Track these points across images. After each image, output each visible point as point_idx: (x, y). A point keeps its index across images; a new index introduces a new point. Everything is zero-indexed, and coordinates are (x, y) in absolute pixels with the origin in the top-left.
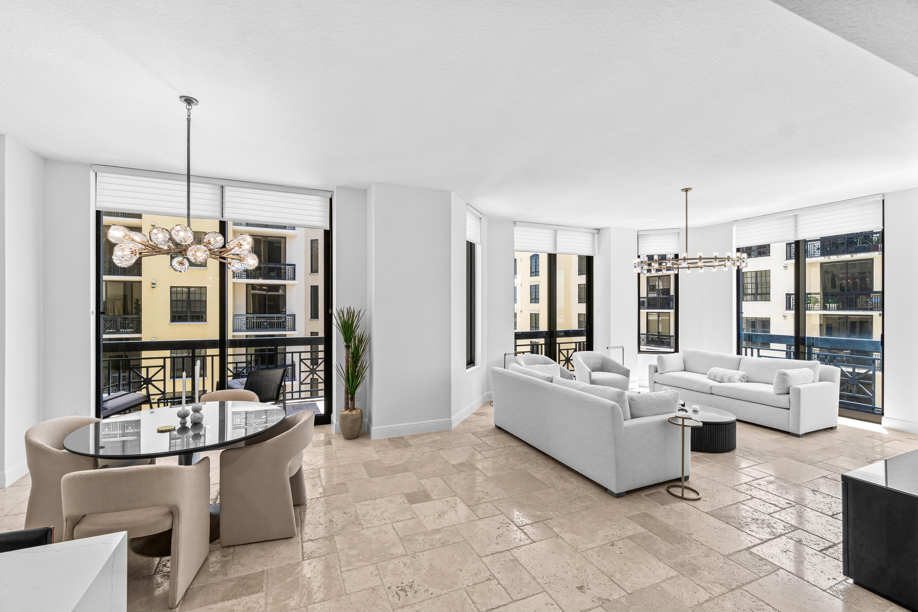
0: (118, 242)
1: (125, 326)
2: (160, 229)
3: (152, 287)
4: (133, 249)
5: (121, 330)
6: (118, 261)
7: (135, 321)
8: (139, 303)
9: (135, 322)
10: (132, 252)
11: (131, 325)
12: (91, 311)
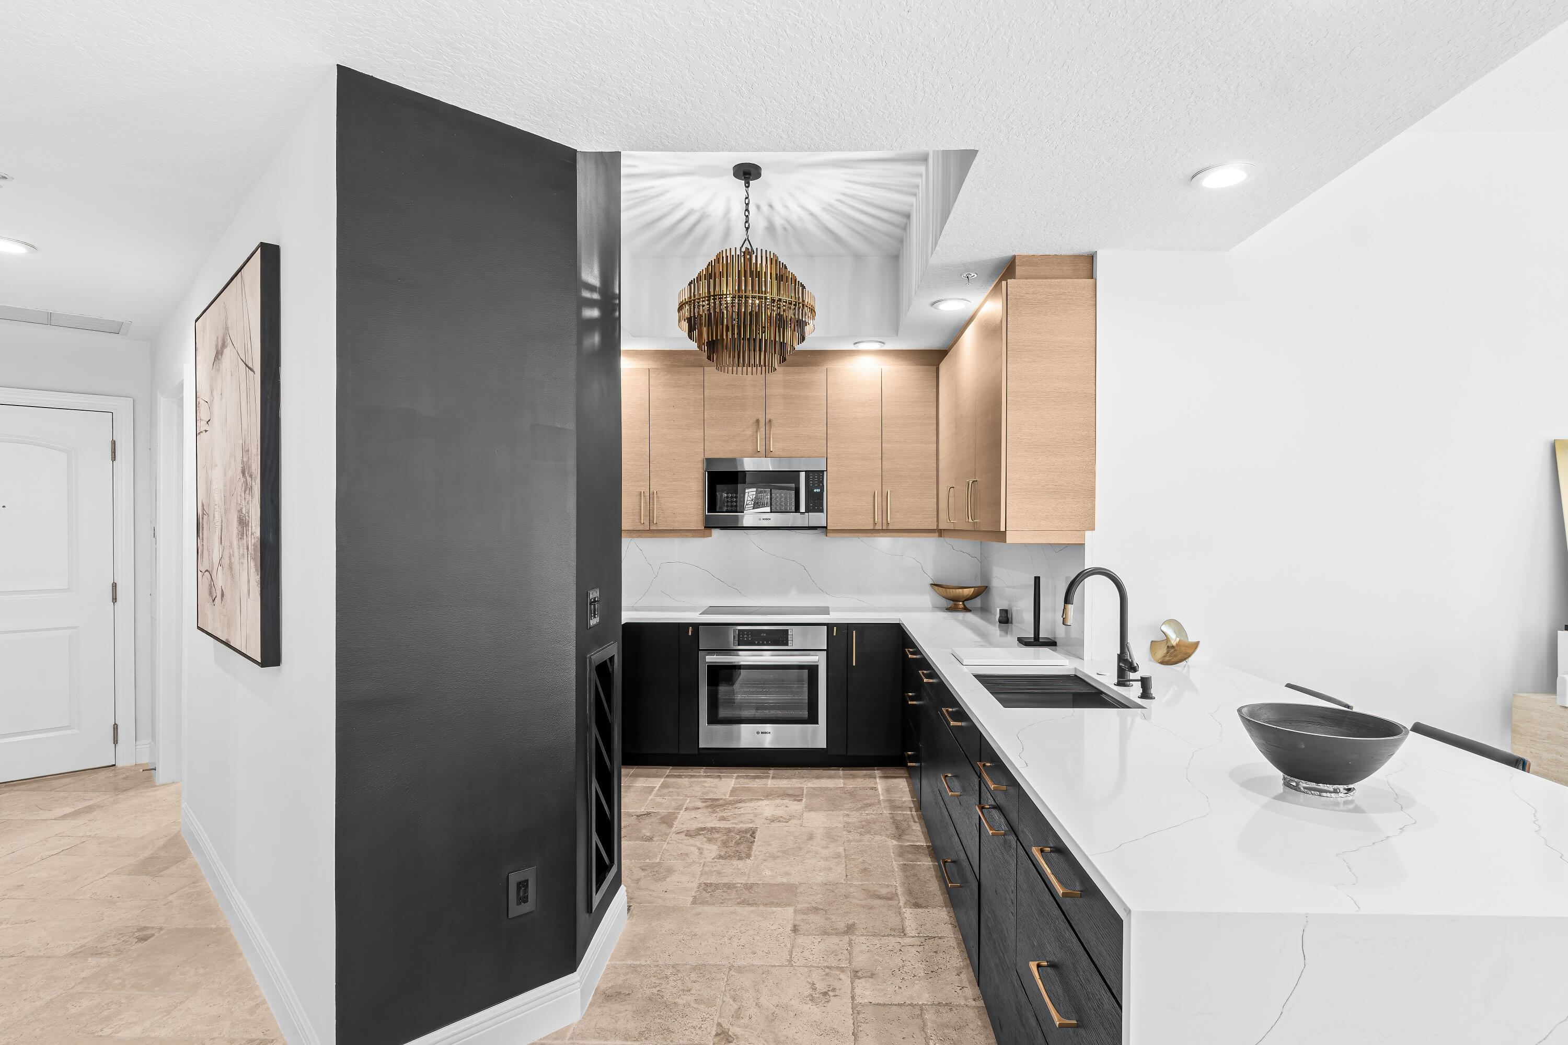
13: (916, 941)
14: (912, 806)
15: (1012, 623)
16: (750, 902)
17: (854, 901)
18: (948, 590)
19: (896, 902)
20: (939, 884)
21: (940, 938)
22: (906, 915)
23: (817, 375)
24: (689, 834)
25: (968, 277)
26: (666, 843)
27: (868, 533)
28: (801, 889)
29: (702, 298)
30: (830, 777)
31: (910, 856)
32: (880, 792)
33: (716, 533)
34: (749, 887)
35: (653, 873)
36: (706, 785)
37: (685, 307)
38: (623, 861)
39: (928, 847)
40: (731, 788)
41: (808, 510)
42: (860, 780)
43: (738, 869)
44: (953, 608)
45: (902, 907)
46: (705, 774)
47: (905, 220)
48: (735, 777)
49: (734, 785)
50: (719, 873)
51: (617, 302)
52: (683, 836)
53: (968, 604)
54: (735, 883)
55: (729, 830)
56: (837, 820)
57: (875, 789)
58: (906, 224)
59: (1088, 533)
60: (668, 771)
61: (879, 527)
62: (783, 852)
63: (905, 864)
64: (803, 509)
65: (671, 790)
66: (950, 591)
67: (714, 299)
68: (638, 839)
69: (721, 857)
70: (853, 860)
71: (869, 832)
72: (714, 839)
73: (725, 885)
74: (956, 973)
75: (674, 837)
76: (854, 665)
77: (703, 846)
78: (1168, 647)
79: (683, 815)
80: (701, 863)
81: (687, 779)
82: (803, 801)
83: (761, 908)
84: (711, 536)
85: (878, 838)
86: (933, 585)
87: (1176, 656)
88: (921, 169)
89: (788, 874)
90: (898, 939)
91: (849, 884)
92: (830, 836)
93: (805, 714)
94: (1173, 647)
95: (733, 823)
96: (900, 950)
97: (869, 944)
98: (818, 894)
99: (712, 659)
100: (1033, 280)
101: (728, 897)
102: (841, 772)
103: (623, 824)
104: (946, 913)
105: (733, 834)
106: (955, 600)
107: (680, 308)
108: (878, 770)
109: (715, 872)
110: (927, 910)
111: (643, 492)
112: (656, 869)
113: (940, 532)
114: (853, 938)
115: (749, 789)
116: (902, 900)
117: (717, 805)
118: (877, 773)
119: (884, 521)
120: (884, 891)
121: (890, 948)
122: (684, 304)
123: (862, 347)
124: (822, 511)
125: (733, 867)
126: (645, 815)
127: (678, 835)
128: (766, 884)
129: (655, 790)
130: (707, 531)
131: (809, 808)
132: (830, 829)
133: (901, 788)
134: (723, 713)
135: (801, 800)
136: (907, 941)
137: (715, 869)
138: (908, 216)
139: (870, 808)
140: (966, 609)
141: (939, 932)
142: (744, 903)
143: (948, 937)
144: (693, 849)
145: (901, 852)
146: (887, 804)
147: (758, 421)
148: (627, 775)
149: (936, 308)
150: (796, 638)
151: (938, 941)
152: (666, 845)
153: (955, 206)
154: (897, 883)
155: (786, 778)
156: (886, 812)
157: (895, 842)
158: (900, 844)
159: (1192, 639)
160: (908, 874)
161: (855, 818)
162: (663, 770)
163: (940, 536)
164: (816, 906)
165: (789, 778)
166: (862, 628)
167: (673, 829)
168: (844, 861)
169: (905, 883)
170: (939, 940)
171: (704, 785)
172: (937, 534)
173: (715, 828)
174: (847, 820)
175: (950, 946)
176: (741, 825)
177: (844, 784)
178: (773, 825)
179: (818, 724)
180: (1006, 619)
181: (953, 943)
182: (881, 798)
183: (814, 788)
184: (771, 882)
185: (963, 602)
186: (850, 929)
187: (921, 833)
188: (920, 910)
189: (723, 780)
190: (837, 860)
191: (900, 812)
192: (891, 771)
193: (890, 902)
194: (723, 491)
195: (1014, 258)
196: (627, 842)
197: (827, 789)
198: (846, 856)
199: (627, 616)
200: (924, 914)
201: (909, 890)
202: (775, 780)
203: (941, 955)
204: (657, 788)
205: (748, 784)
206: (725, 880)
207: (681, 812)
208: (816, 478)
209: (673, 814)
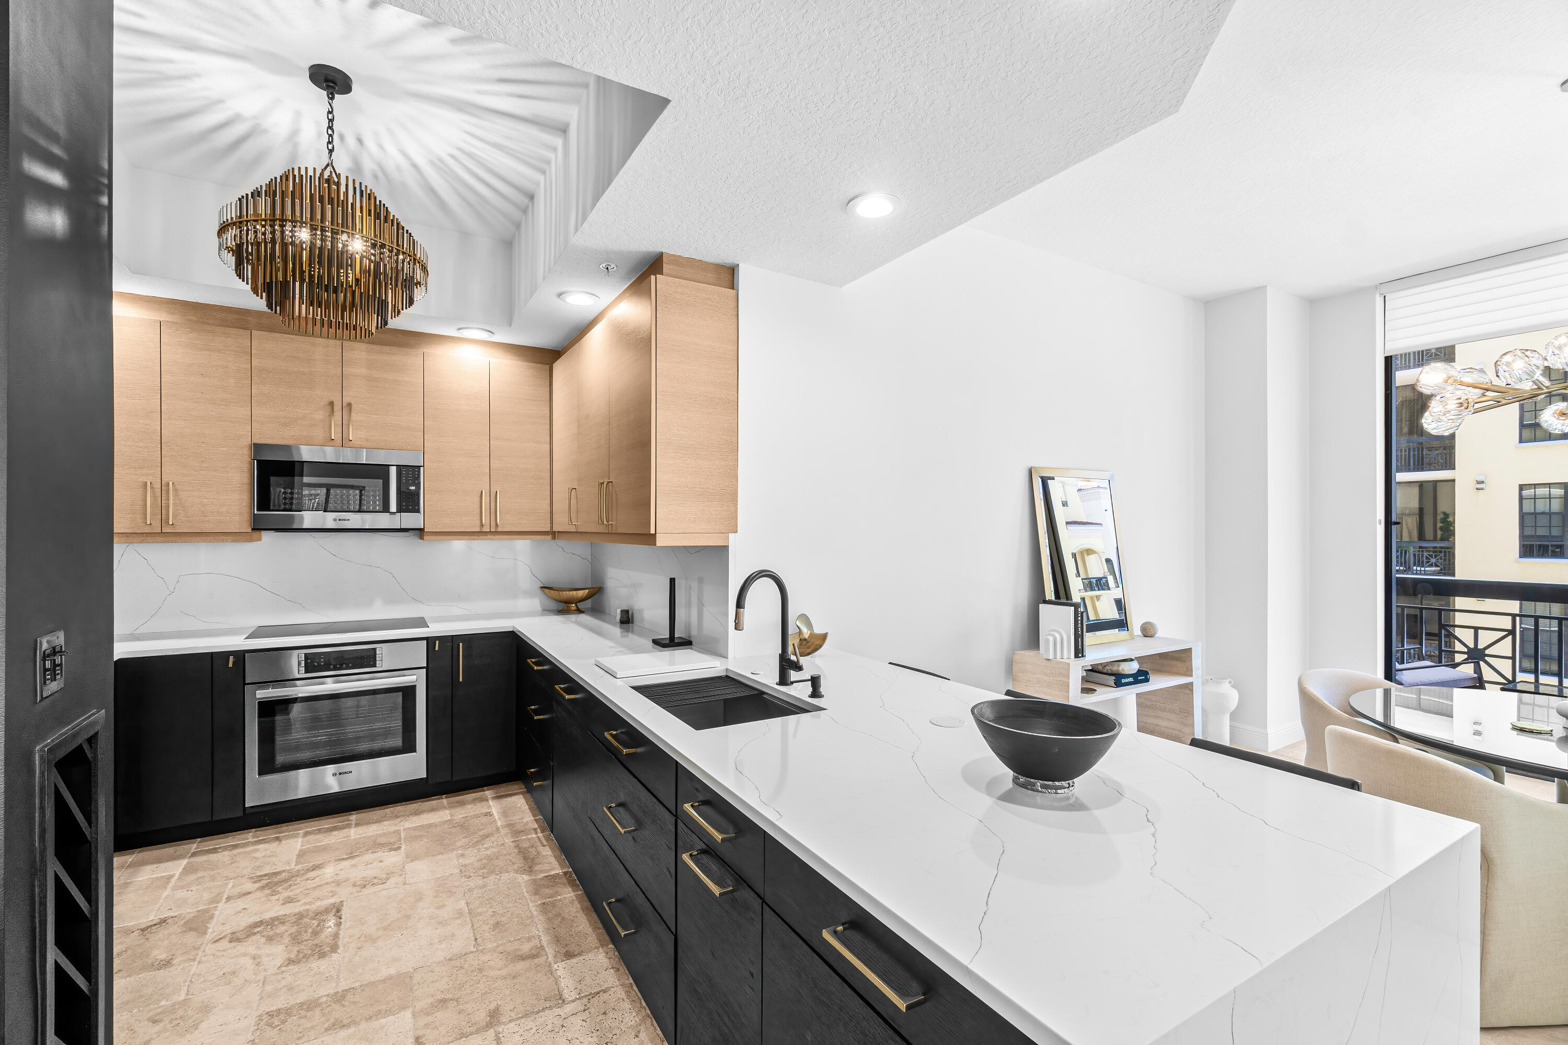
0: (1433, 393)
1: (1423, 562)
2: (1519, 353)
3: (1477, 489)
4: (1464, 398)
5: (1415, 568)
6: (1434, 425)
7: (1441, 552)
8: (1450, 519)
9: (1442, 554)
10: (1461, 404)
11: (1433, 560)
12: (1377, 520)
13: (578, 1006)
14: (536, 826)
15: (632, 623)
16: (345, 1022)
17: (491, 973)
18: (561, 592)
19: (544, 958)
20: (587, 918)
21: (605, 991)
22: (559, 973)
23: (411, 359)
24: (235, 938)
25: (607, 269)
26: (197, 962)
27: (474, 535)
28: (417, 977)
29: (262, 220)
30: (432, 810)
31: (547, 891)
32: (496, 817)
33: (267, 536)
34: (339, 998)
35: (175, 1023)
36: (258, 855)
37: (232, 229)
38: (116, 1017)
39: (565, 873)
40: (297, 852)
41: (400, 510)
42: (469, 806)
43: (320, 973)
44: (565, 610)
45: (552, 962)
46: (255, 839)
47: (526, 201)
48: (301, 835)
49: (301, 846)
50: (290, 989)
51: (106, 181)
52: (225, 944)
53: (581, 605)
54: (319, 998)
55: (300, 916)
56: (449, 864)
57: (489, 814)
58: (527, 207)
59: (731, 536)
60: (194, 846)
61: (486, 529)
62: (386, 929)
63: (544, 904)
64: (393, 507)
65: (200, 874)
66: (563, 594)
67: (282, 226)
68: (144, 969)
69: (290, 962)
70: (481, 914)
71: (492, 872)
72: (277, 934)
73: (302, 1005)
74: (633, 1034)
75: (210, 948)
76: (461, 680)
77: (260, 952)
78: (801, 639)
79: (223, 910)
80: (259, 981)
81: (226, 853)
82: (402, 849)
83: (364, 1025)
84: (260, 540)
85: (505, 876)
86: (542, 587)
87: (808, 648)
88: (558, 142)
89: (396, 960)
90: (557, 1011)
91: (482, 951)
92: (443, 888)
93: (398, 742)
94: (805, 640)
95: (305, 904)
96: (563, 1026)
97: (521, 1032)
98: (442, 977)
99: (262, 694)
100: (681, 280)
101: (309, 1025)
102: (445, 801)
103: (116, 949)
104: (604, 954)
105: (306, 920)
106: (567, 602)
107: (223, 229)
108: (488, 790)
109: (284, 990)
110: (582, 958)
111: (149, 484)
112: (180, 1013)
113: (554, 534)
114: (500, 1029)
115: (324, 849)
116: (550, 951)
117: (278, 882)
118: (489, 793)
119: (493, 523)
120: (526, 948)
121: (550, 1027)
122: (229, 225)
123: (467, 334)
124: (418, 511)
125: (312, 972)
126: (155, 925)
127: (217, 944)
128: (367, 985)
129: (173, 880)
130: (256, 534)
131: (412, 857)
132: (443, 880)
133: (519, 807)
134: (280, 759)
135: (399, 848)
136: (568, 1009)
137: (283, 983)
138: (531, 197)
139: (488, 839)
140: (579, 611)
141: (602, 983)
142: (339, 1025)
143: (613, 987)
144: (242, 960)
145: (536, 888)
146: (506, 830)
147: (331, 404)
148: (122, 867)
149: (564, 301)
150: (386, 657)
151: (604, 997)
152: (196, 966)
153: (617, 179)
154: (539, 931)
155: (375, 822)
156: (509, 841)
157: (526, 877)
158: (533, 877)
159: (818, 630)
160: (550, 915)
161: (472, 857)
162: (186, 847)
163: (554, 538)
164: (443, 996)
165: (379, 822)
166: (470, 640)
167: (208, 937)
168: (468, 919)
169: (549, 929)
170: (604, 995)
171: (254, 855)
172: (550, 537)
173: (277, 918)
174: (464, 863)
175: (619, 999)
176: (318, 903)
177: (452, 815)
178: (366, 891)
179: (416, 752)
180: (627, 619)
181: (621, 993)
182: (499, 824)
183: (414, 829)
184: (373, 980)
185: (576, 603)
186: (494, 1017)
187: (554, 858)
188: (574, 961)
189: (284, 842)
190: (459, 921)
191: (524, 837)
192: (503, 789)
193: (536, 961)
194: (278, 485)
195: (660, 256)
196: (124, 980)
197: (430, 826)
198: (470, 913)
199: (122, 650)
200: (580, 964)
201: (556, 937)
202: (360, 828)
203: (611, 1015)
204: (177, 877)
205: (322, 841)
206: (301, 998)
207: (220, 905)
208: (410, 474)
209: (206, 911)
